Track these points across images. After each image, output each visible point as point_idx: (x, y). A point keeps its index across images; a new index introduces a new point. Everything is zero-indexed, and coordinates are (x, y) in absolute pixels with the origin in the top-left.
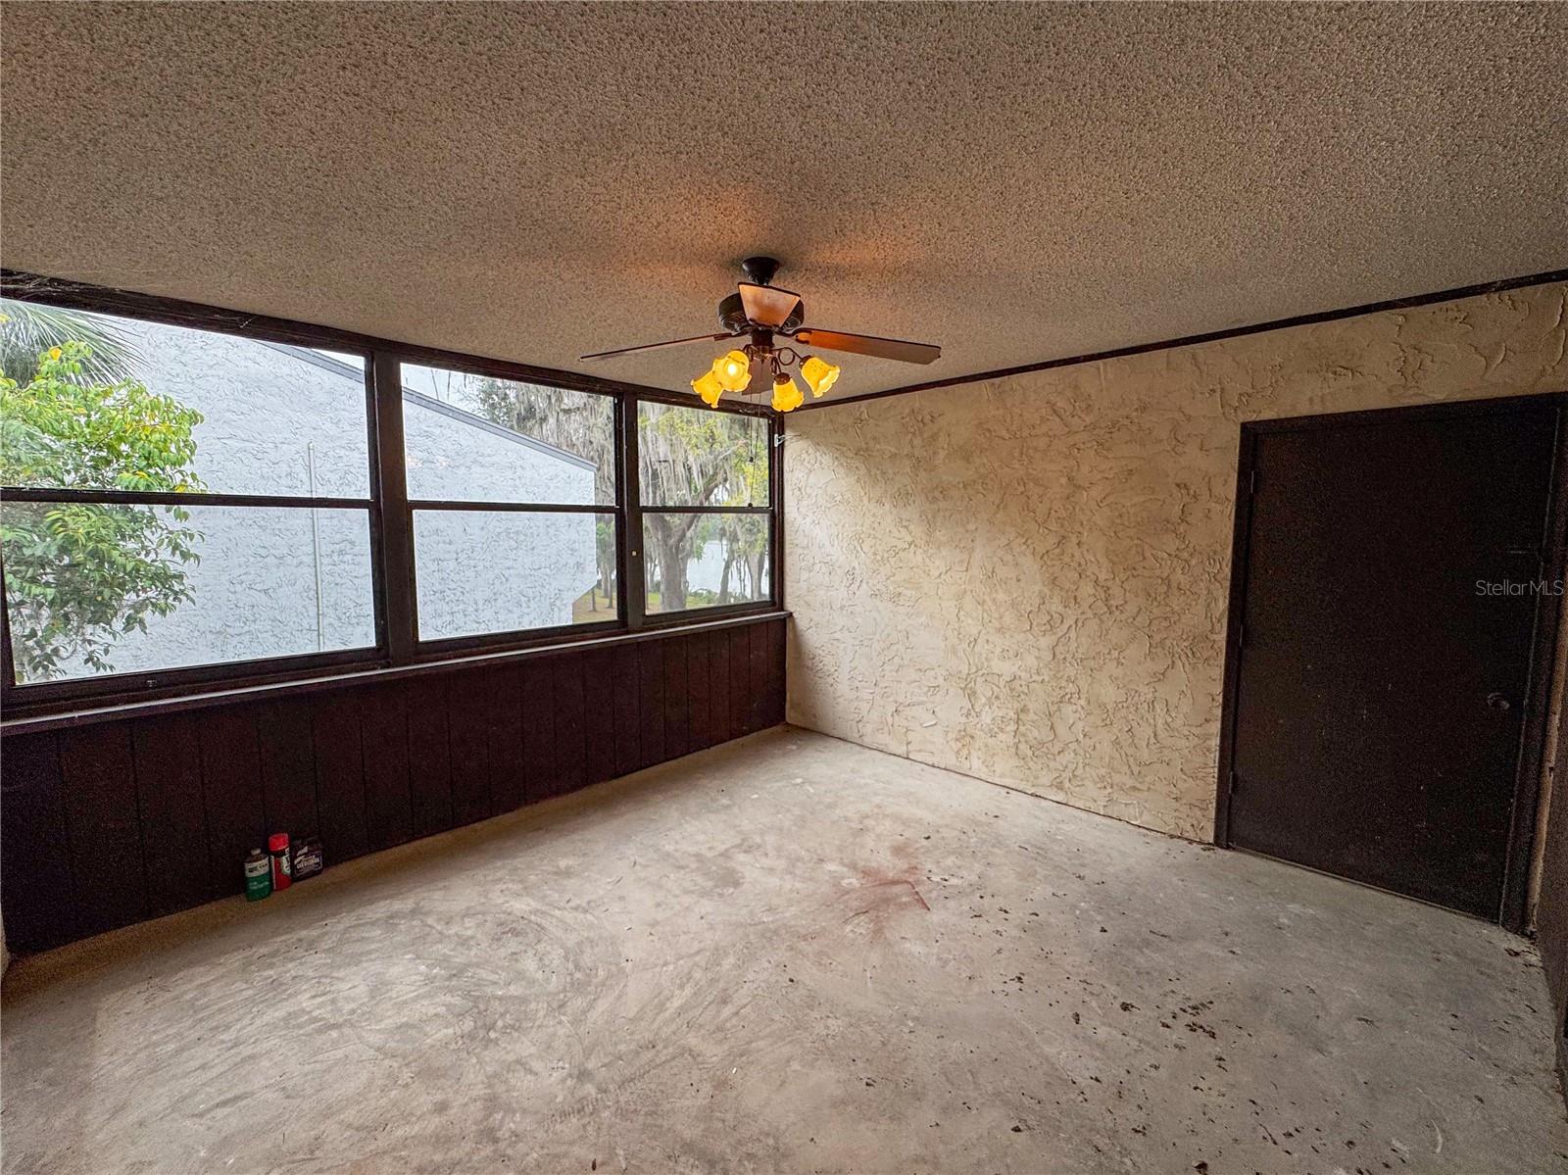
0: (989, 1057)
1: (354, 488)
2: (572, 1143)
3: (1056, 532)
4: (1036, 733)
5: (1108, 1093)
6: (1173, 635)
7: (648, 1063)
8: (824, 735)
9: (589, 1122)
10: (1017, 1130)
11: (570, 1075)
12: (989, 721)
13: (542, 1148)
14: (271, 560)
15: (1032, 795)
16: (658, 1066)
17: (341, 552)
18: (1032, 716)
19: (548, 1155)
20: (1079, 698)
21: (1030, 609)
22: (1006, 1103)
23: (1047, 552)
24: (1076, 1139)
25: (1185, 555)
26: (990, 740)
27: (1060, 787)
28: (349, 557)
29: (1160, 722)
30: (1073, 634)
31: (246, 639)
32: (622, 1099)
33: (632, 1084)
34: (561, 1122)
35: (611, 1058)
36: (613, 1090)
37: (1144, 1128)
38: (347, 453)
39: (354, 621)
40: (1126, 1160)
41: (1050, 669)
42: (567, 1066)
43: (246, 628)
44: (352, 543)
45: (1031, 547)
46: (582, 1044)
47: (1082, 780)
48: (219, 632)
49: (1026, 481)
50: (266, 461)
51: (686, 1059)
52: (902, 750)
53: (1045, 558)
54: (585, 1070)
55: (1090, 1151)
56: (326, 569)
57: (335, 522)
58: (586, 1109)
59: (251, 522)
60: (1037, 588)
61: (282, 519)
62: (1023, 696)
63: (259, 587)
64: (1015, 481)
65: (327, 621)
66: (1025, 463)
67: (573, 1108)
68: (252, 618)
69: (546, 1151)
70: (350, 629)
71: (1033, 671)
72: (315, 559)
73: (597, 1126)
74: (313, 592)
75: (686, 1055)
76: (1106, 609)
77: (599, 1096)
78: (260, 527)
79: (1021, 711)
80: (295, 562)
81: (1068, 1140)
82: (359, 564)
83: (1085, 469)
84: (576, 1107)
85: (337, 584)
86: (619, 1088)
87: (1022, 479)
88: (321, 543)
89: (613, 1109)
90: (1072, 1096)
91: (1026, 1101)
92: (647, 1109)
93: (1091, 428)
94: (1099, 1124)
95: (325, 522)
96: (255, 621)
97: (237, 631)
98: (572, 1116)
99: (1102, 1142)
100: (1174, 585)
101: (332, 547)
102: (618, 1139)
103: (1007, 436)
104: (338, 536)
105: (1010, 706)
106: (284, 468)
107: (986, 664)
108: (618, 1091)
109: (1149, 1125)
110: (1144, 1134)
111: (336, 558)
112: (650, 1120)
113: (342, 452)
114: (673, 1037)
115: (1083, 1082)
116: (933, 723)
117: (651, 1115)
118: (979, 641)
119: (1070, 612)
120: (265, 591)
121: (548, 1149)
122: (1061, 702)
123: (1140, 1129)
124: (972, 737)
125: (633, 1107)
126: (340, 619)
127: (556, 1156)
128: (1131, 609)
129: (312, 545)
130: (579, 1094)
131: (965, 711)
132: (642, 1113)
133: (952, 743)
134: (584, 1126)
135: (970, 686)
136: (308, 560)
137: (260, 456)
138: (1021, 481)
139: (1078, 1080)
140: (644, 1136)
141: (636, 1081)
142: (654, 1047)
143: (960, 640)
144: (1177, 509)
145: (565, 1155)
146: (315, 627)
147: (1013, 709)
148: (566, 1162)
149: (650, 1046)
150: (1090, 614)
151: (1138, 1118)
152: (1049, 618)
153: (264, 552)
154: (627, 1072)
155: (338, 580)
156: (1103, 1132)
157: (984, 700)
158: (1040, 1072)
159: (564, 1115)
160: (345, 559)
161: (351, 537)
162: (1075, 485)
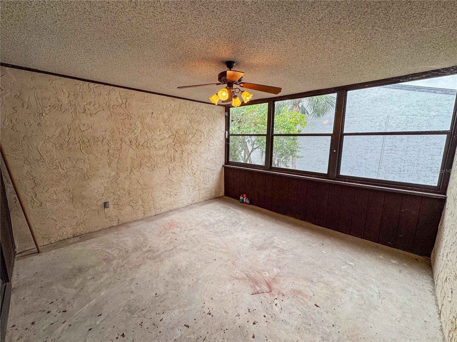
0: (179, 294)
1: (401, 128)
5: (156, 321)
10: (156, 294)
14: (369, 151)
17: (391, 150)
22: (164, 294)
24: (148, 306)
28: (394, 151)
31: (358, 171)
37: (142, 325)
38: (401, 117)
39: (391, 172)
40: (136, 316)
43: (358, 168)
44: (396, 147)
48: (352, 168)
50: (374, 122)
55: (143, 308)
56: (385, 154)
57: (391, 140)
59: (365, 140)
61: (374, 139)
63: (364, 158)
65: (381, 170)
68: (360, 166)
70: (389, 174)
72: (382, 151)
74: (379, 161)
78: (368, 141)
80: (376, 152)
81: (148, 304)
82: (397, 154)
85: (387, 160)
88: (385, 146)
90: (159, 311)
91: (163, 299)
94: (148, 314)
95: (388, 140)
96: (361, 167)
97: (356, 168)
99: (144, 312)
101: (388, 148)
104: (391, 144)
106: (378, 123)
109: (142, 327)
110: (140, 325)
111: (389, 152)
113: (399, 116)
115: (162, 316)
120: (365, 159)
123: (142, 324)
126: (386, 171)
129: (382, 147)
136: (380, 151)
137: (372, 121)
139: (164, 315)
146: (377, 172)
151: (145, 326)
153: (367, 148)
155: (388, 158)
156: (146, 314)
158: (170, 306)
160: (392, 152)
161: (396, 145)
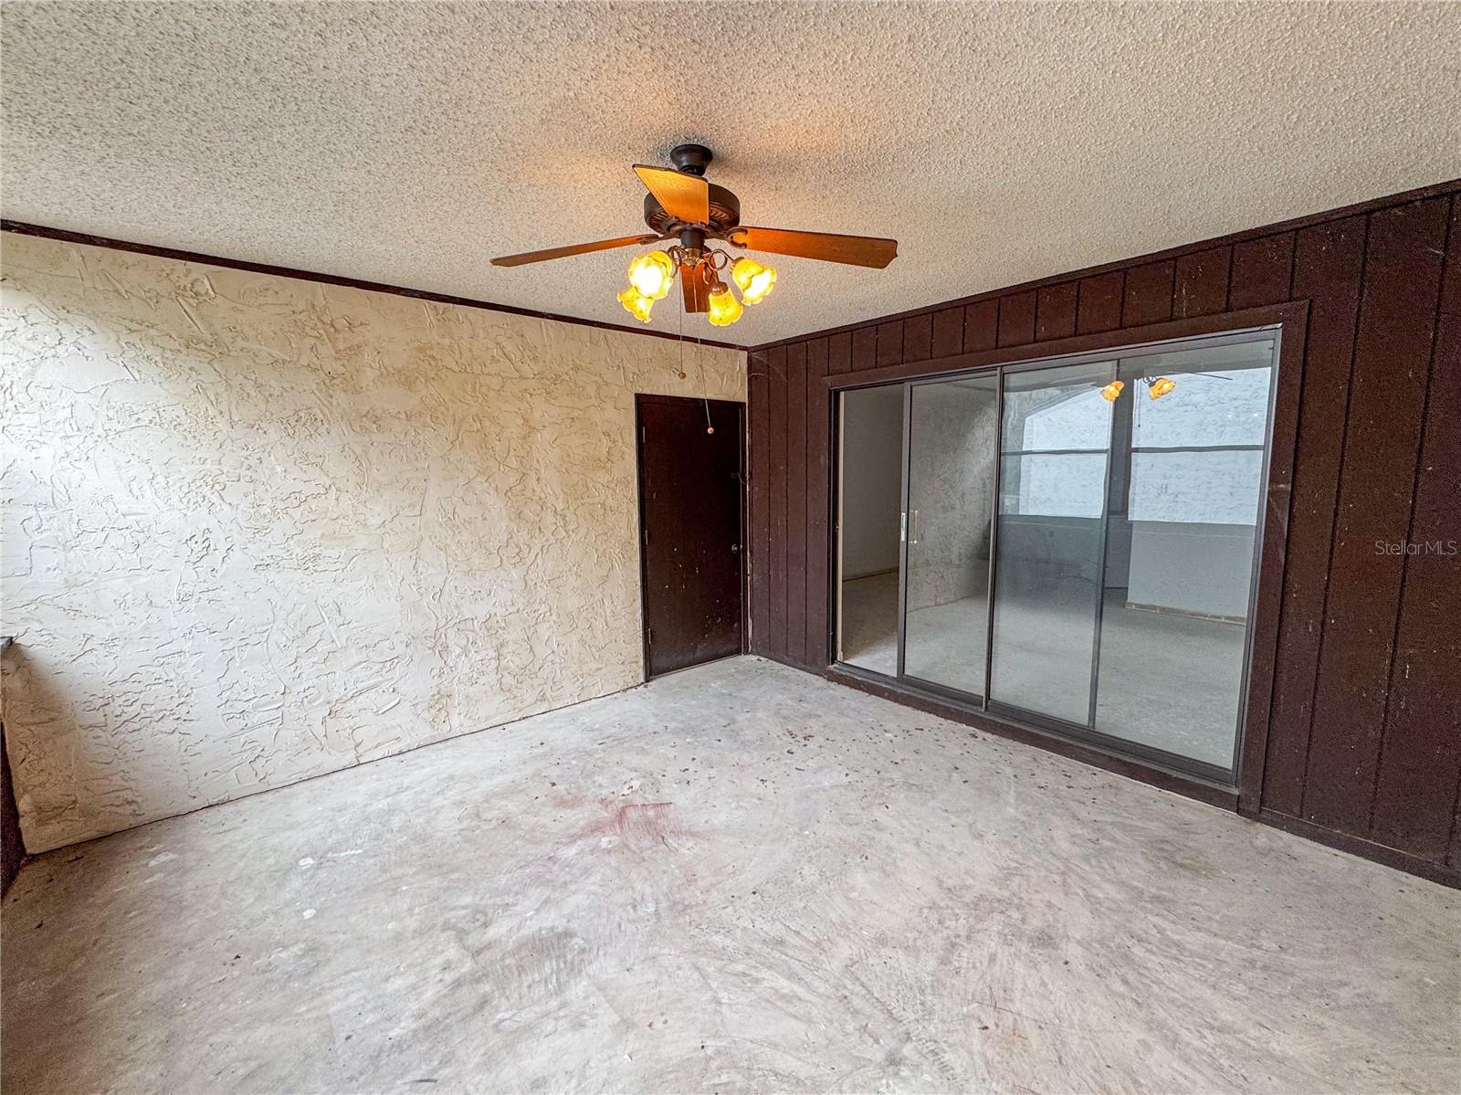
2: (970, 1053)
3: (517, 470)
4: (517, 661)
6: (610, 545)
7: (868, 1001)
8: (133, 830)
9: (946, 1042)
11: (896, 1074)
12: (466, 670)
13: (984, 1080)
15: (520, 720)
16: (868, 991)
18: (511, 647)
19: (989, 1072)
20: (551, 615)
21: (499, 545)
23: (510, 489)
25: (613, 485)
26: (471, 689)
27: (543, 698)
29: (608, 611)
30: (539, 561)
32: (913, 1017)
33: (894, 1011)
34: (953, 1069)
35: (866, 1037)
36: (905, 1027)
41: (524, 597)
42: (884, 1081)
45: (493, 485)
46: (852, 1072)
47: (560, 683)
49: (481, 418)
51: (857, 969)
52: (350, 758)
53: (509, 494)
54: (887, 1060)
58: (932, 1048)
60: (503, 525)
62: (500, 632)
64: (470, 417)
66: (480, 400)
67: (934, 1061)
69: (986, 1075)
71: (509, 603)
73: (947, 1034)
75: (852, 969)
76: (565, 534)
77: (914, 1039)
79: (501, 646)
83: (537, 414)
84: (932, 1059)
86: (900, 1021)
87: (477, 416)
89: (926, 1023)
92: (918, 995)
93: (540, 376)
98: (942, 1060)
100: (608, 508)
102: (953, 1013)
103: (457, 369)
105: (489, 646)
107: (456, 612)
108: (905, 1022)
112: (929, 990)
114: (832, 981)
116: (397, 701)
117: (923, 991)
118: (447, 589)
119: (536, 542)
121: (982, 1074)
122: (536, 624)
124: (449, 696)
125: (919, 1007)
127: (987, 1063)
128: (583, 531)
130: (916, 1058)
131: (436, 671)
132: (922, 998)
133: (426, 715)
134: (950, 1046)
135: (440, 642)
138: (476, 418)
140: (945, 993)
141: (890, 1008)
142: (845, 997)
143: (422, 595)
144: (605, 451)
145: (984, 1055)
147: (493, 647)
148: (990, 1054)
149: (845, 1001)
150: (552, 540)
152: (517, 550)
154: (881, 1017)
157: (458, 651)
159: (944, 1068)
162: (530, 426)
